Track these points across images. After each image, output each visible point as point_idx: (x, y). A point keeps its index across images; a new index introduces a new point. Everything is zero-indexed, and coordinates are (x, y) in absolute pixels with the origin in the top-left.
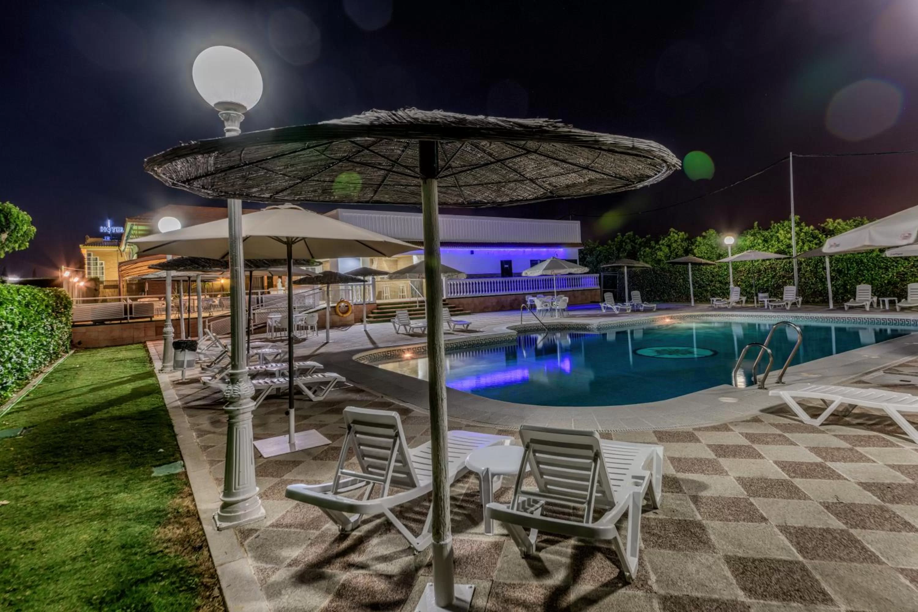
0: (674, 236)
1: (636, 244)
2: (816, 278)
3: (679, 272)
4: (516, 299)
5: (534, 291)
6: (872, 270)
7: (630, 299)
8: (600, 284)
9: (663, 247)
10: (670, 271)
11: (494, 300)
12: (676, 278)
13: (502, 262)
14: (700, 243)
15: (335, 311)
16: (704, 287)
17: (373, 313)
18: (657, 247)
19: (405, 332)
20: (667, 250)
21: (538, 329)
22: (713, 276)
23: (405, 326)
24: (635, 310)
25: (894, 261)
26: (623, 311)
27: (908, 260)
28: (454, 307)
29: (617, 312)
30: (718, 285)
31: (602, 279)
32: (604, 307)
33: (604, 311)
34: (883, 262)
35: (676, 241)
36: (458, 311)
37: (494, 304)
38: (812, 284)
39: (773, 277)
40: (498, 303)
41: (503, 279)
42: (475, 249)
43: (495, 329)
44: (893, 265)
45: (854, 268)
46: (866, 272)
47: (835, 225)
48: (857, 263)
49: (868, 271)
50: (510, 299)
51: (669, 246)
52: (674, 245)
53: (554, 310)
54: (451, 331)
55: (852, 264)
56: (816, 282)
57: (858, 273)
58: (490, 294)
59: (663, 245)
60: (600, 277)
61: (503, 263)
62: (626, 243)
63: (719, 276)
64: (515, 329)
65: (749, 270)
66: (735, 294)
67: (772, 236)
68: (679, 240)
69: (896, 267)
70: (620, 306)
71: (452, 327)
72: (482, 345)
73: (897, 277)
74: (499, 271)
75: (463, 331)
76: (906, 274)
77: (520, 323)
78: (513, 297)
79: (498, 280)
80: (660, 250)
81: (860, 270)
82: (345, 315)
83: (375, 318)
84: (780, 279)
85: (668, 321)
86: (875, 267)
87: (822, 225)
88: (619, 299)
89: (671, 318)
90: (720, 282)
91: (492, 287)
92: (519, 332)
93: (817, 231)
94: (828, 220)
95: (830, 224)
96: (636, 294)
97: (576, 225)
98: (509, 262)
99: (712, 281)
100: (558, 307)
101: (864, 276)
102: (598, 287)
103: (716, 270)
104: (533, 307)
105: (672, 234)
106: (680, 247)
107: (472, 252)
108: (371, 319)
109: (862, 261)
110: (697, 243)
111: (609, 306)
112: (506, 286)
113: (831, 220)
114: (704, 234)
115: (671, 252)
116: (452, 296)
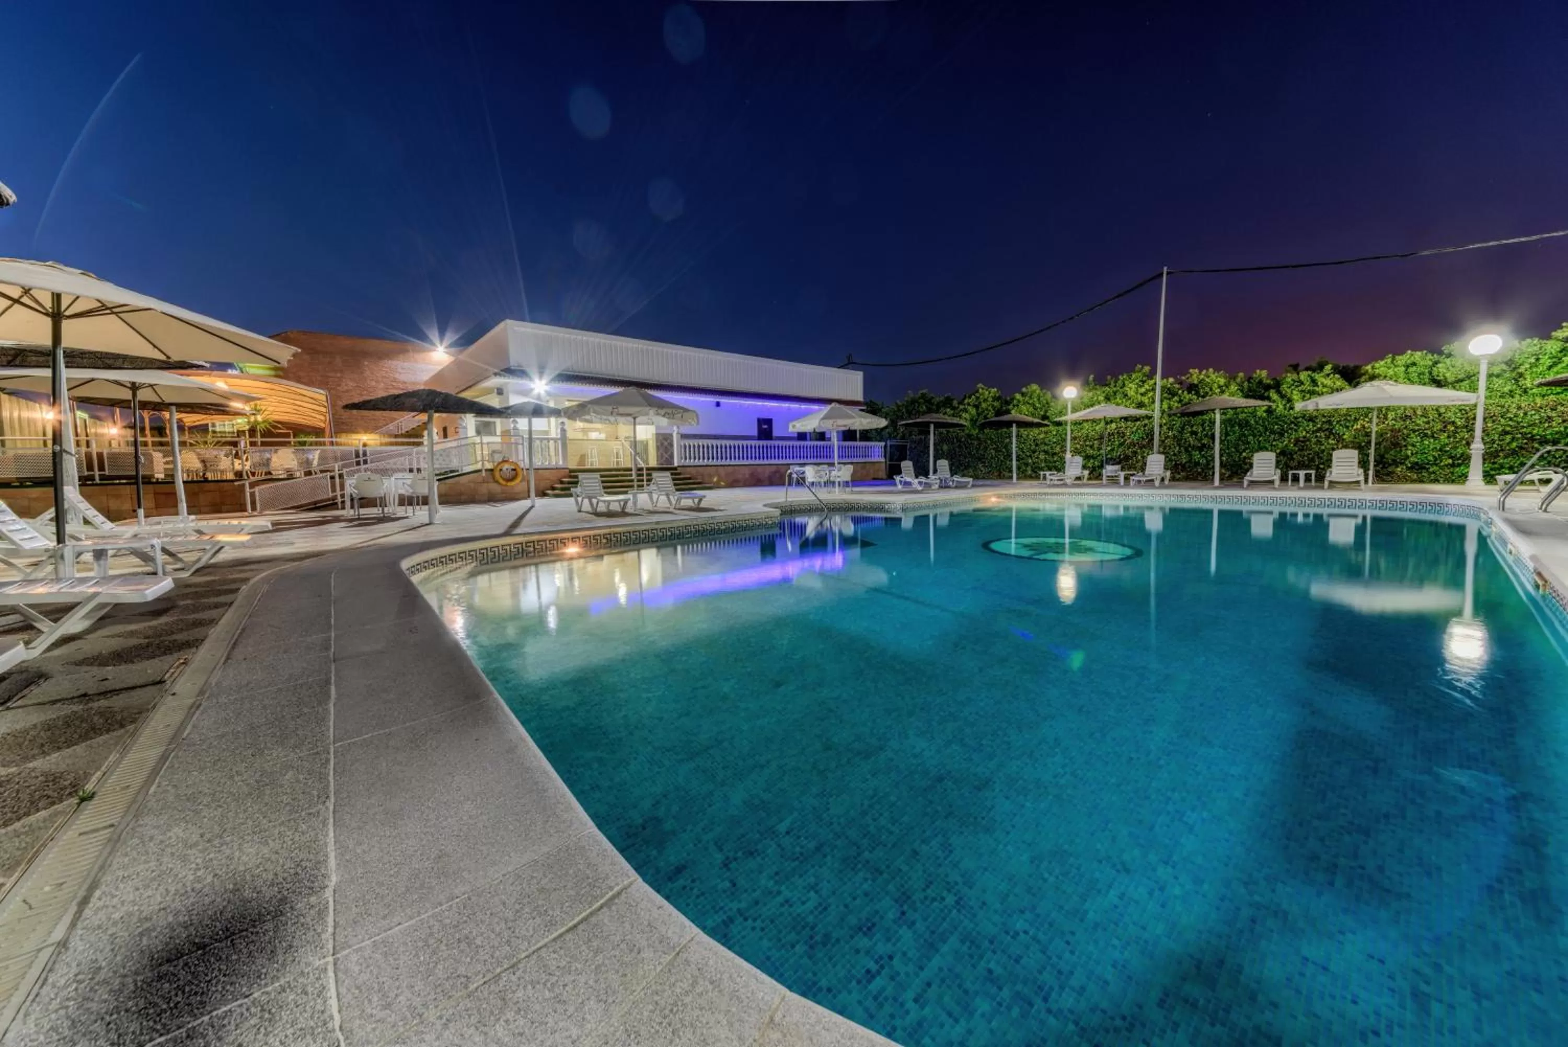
0: (983, 394)
1: (932, 404)
2: (1179, 445)
3: (991, 439)
4: (776, 472)
5: (802, 461)
6: (1260, 436)
7: (935, 471)
8: (885, 456)
9: (970, 408)
10: (978, 439)
11: (747, 471)
12: (986, 448)
13: (759, 420)
14: (1019, 401)
15: (494, 477)
16: (1023, 459)
17: (562, 482)
18: (961, 407)
19: (590, 509)
20: (973, 411)
21: (809, 510)
22: (1037, 445)
23: (590, 498)
24: (944, 486)
25: (1292, 422)
26: (928, 486)
27: (1313, 421)
28: (690, 479)
29: (920, 488)
30: (1042, 456)
31: (888, 448)
32: (901, 482)
33: (900, 487)
34: (1277, 424)
35: (985, 400)
36: (694, 483)
37: (747, 476)
38: (1175, 455)
39: (1121, 445)
40: (752, 475)
41: (761, 443)
42: (724, 400)
43: (743, 507)
44: (1291, 429)
45: (1234, 433)
46: (1251, 438)
47: (1202, 377)
48: (1240, 425)
49: (1254, 436)
50: (768, 471)
51: (976, 407)
52: (984, 405)
53: (833, 483)
54: (671, 510)
55: (1233, 426)
56: (1180, 452)
57: (1240, 439)
58: (741, 462)
59: (969, 404)
60: (885, 447)
61: (761, 422)
62: (919, 404)
63: (1046, 444)
64: (776, 508)
65: (1087, 436)
66: (1074, 465)
67: (1115, 393)
68: (990, 399)
69: (1296, 431)
70: (923, 479)
71: (674, 502)
72: (720, 532)
73: (1295, 445)
74: (755, 432)
75: (690, 509)
76: (1309, 440)
77: (783, 500)
78: (774, 468)
79: (753, 443)
80: (966, 411)
81: (1244, 435)
82: (509, 484)
83: (562, 489)
84: (1129, 448)
85: (994, 499)
86: (1266, 429)
87: (1183, 378)
88: (922, 470)
89: (999, 496)
90: (1046, 452)
91: (745, 452)
92: (784, 513)
93: (1177, 386)
94: (1191, 371)
95: (1195, 376)
96: (944, 464)
97: (856, 378)
98: (769, 422)
99: (1034, 452)
100: (838, 479)
101: (1249, 443)
102: (883, 460)
103: (1042, 436)
104: (801, 482)
105: (980, 390)
106: (990, 408)
107: (718, 404)
108: (557, 492)
109: (1247, 422)
110: (1015, 402)
111: (909, 480)
112: (764, 453)
113: (1197, 371)
114: (1024, 390)
115: (979, 415)
116: (687, 462)
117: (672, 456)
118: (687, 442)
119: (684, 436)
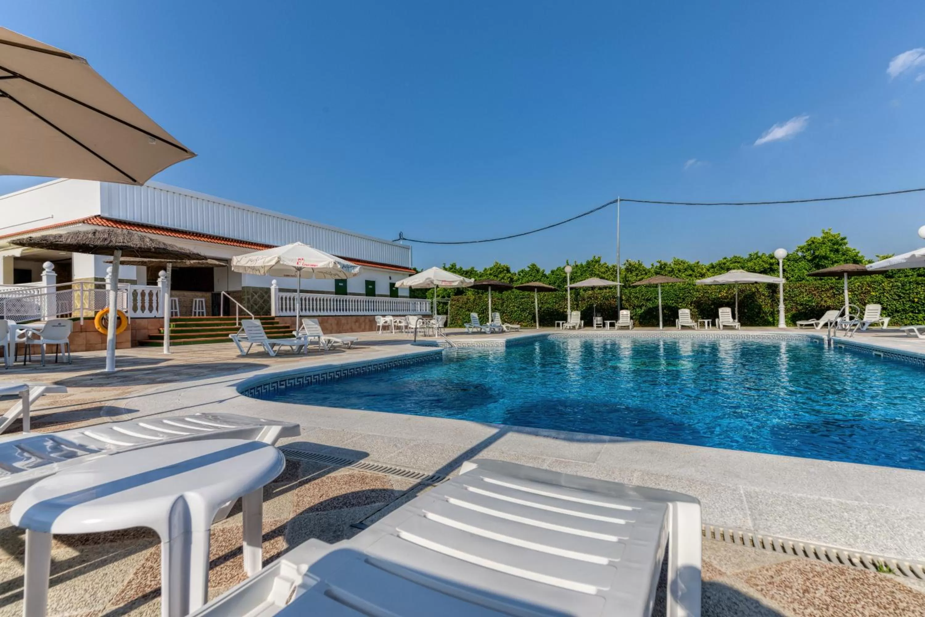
7: (492, 320)
8: (432, 311)
15: (94, 326)
17: (160, 331)
60: (432, 303)
61: (337, 281)
66: (574, 317)
74: (333, 289)
96: (497, 315)
98: (344, 281)
116: (284, 313)
117: (270, 309)
118: (284, 295)
119: (281, 290)
